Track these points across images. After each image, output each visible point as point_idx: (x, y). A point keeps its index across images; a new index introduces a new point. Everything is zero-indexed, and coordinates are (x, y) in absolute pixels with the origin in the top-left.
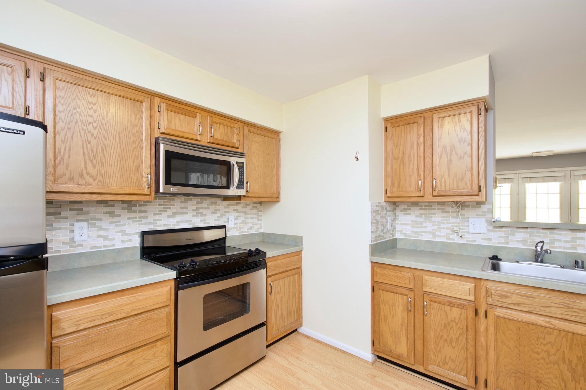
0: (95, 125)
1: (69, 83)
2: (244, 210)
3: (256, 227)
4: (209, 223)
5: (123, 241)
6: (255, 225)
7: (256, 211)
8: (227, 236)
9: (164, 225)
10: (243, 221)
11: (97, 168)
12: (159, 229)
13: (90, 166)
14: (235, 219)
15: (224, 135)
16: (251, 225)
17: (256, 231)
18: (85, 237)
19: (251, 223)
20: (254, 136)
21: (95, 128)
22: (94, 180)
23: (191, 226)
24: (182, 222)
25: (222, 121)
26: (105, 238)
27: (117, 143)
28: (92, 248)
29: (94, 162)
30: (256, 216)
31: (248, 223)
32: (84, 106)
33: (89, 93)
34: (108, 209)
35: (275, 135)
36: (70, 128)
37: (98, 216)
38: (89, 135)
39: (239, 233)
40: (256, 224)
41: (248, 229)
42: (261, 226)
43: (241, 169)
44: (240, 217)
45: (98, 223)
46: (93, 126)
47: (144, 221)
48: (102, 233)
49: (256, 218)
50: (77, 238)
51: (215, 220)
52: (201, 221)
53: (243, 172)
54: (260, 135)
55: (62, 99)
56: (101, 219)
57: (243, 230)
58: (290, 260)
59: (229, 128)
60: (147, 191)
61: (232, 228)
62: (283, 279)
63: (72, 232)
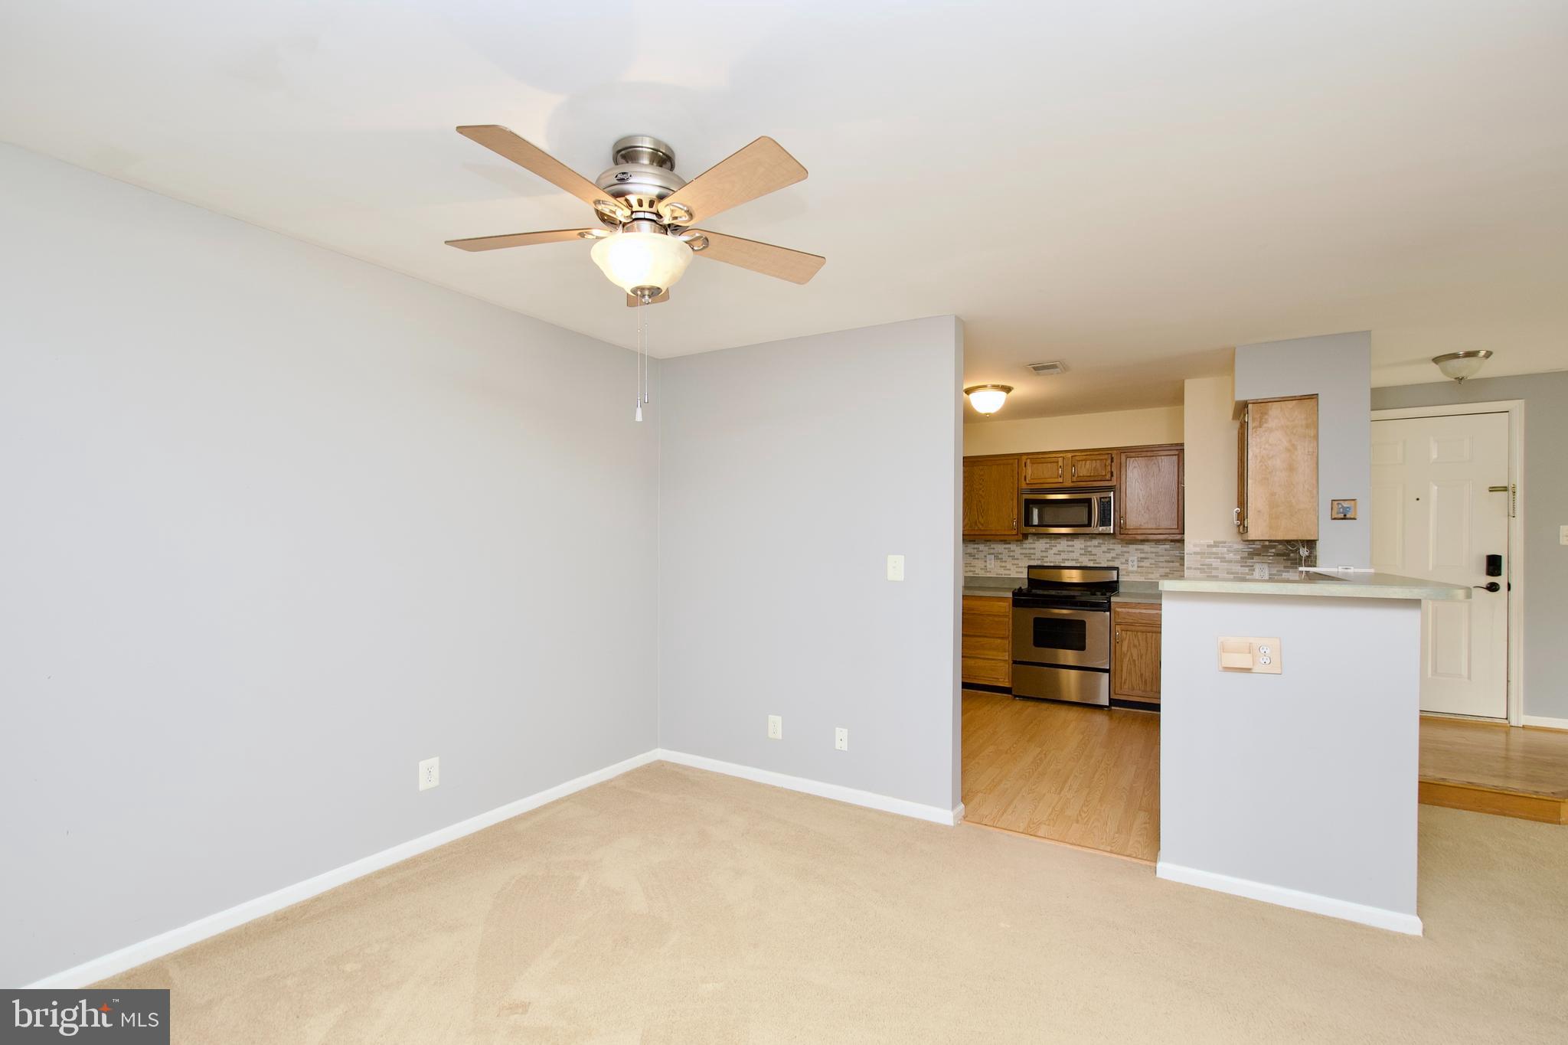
2: (1154, 550)
4: (1101, 562)
5: (1017, 572)
6: (1173, 571)
8: (1119, 579)
9: (1051, 562)
10: (1151, 564)
11: (984, 518)
12: (1046, 564)
14: (1138, 561)
15: (1091, 470)
16: (1168, 570)
18: (993, 566)
19: (1167, 568)
20: (1139, 460)
22: (983, 526)
23: (1078, 565)
24: (1069, 560)
25: (1088, 457)
26: (1005, 568)
28: (996, 574)
29: (983, 514)
31: (1162, 568)
34: (1007, 546)
39: (1146, 579)
41: (1161, 576)
43: (1107, 504)
44: (1148, 557)
45: (1000, 556)
47: (1032, 556)
48: (1003, 564)
50: (988, 566)
51: (1108, 561)
53: (1108, 508)
54: (1147, 456)
59: (1098, 461)
60: (1014, 532)
61: (1132, 572)
62: (1143, 632)
63: (986, 561)
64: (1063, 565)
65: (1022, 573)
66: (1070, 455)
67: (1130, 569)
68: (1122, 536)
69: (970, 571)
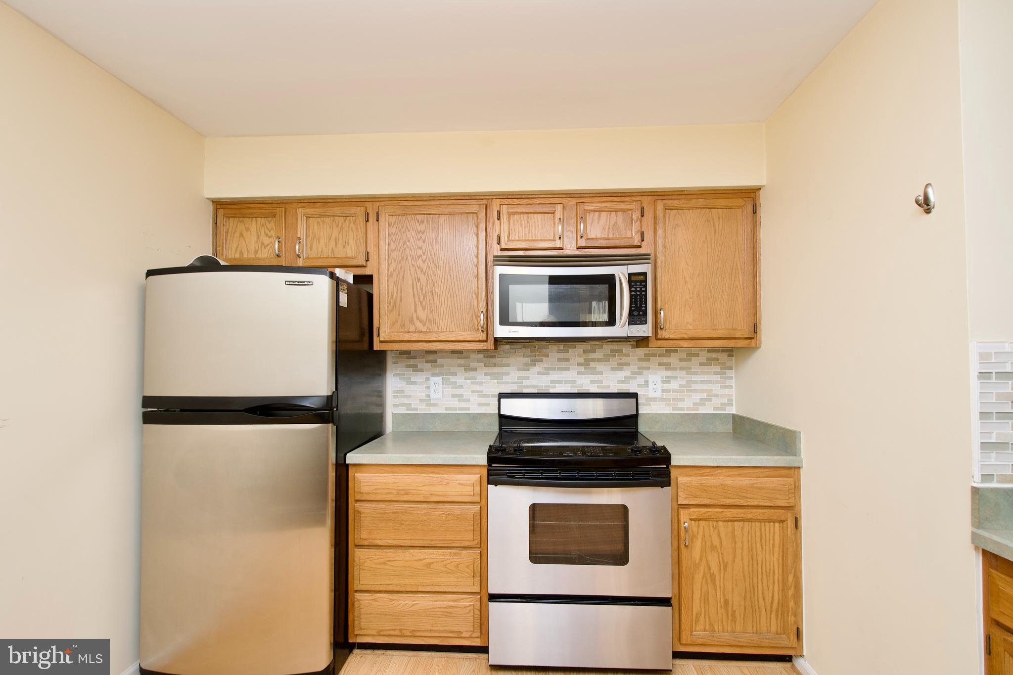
0: (424, 258)
1: (399, 215)
2: (684, 364)
3: (717, 401)
4: (608, 386)
5: (480, 405)
6: (711, 395)
7: (718, 368)
8: (639, 412)
9: (533, 386)
10: (680, 386)
11: (426, 311)
13: (419, 309)
14: (663, 382)
15: (609, 228)
16: (704, 396)
17: (715, 409)
18: (439, 395)
19: (702, 391)
20: (679, 214)
21: (424, 262)
22: (424, 325)
23: (575, 390)
24: (560, 382)
25: (604, 204)
26: (460, 397)
27: (446, 275)
28: (447, 409)
29: (424, 303)
30: (717, 378)
31: (696, 391)
32: (413, 238)
33: (418, 221)
34: (462, 361)
35: (742, 198)
36: (401, 268)
37: (453, 369)
38: (419, 271)
39: (673, 409)
40: (717, 396)
41: (694, 404)
42: (730, 400)
43: (641, 285)
44: (676, 378)
45: (452, 378)
46: (422, 260)
47: (505, 378)
48: (457, 392)
49: (716, 382)
50: (433, 396)
51: (619, 382)
52: (592, 382)
53: (643, 291)
54: (697, 208)
55: (423, 233)
56: (455, 374)
57: (681, 405)
58: (752, 484)
59: (620, 213)
60: (482, 336)
61: (654, 399)
62: (727, 521)
63: (428, 387)
64: (552, 391)
65: (488, 405)
66: (572, 202)
67: (652, 394)
68: (660, 343)
69: (402, 405)
